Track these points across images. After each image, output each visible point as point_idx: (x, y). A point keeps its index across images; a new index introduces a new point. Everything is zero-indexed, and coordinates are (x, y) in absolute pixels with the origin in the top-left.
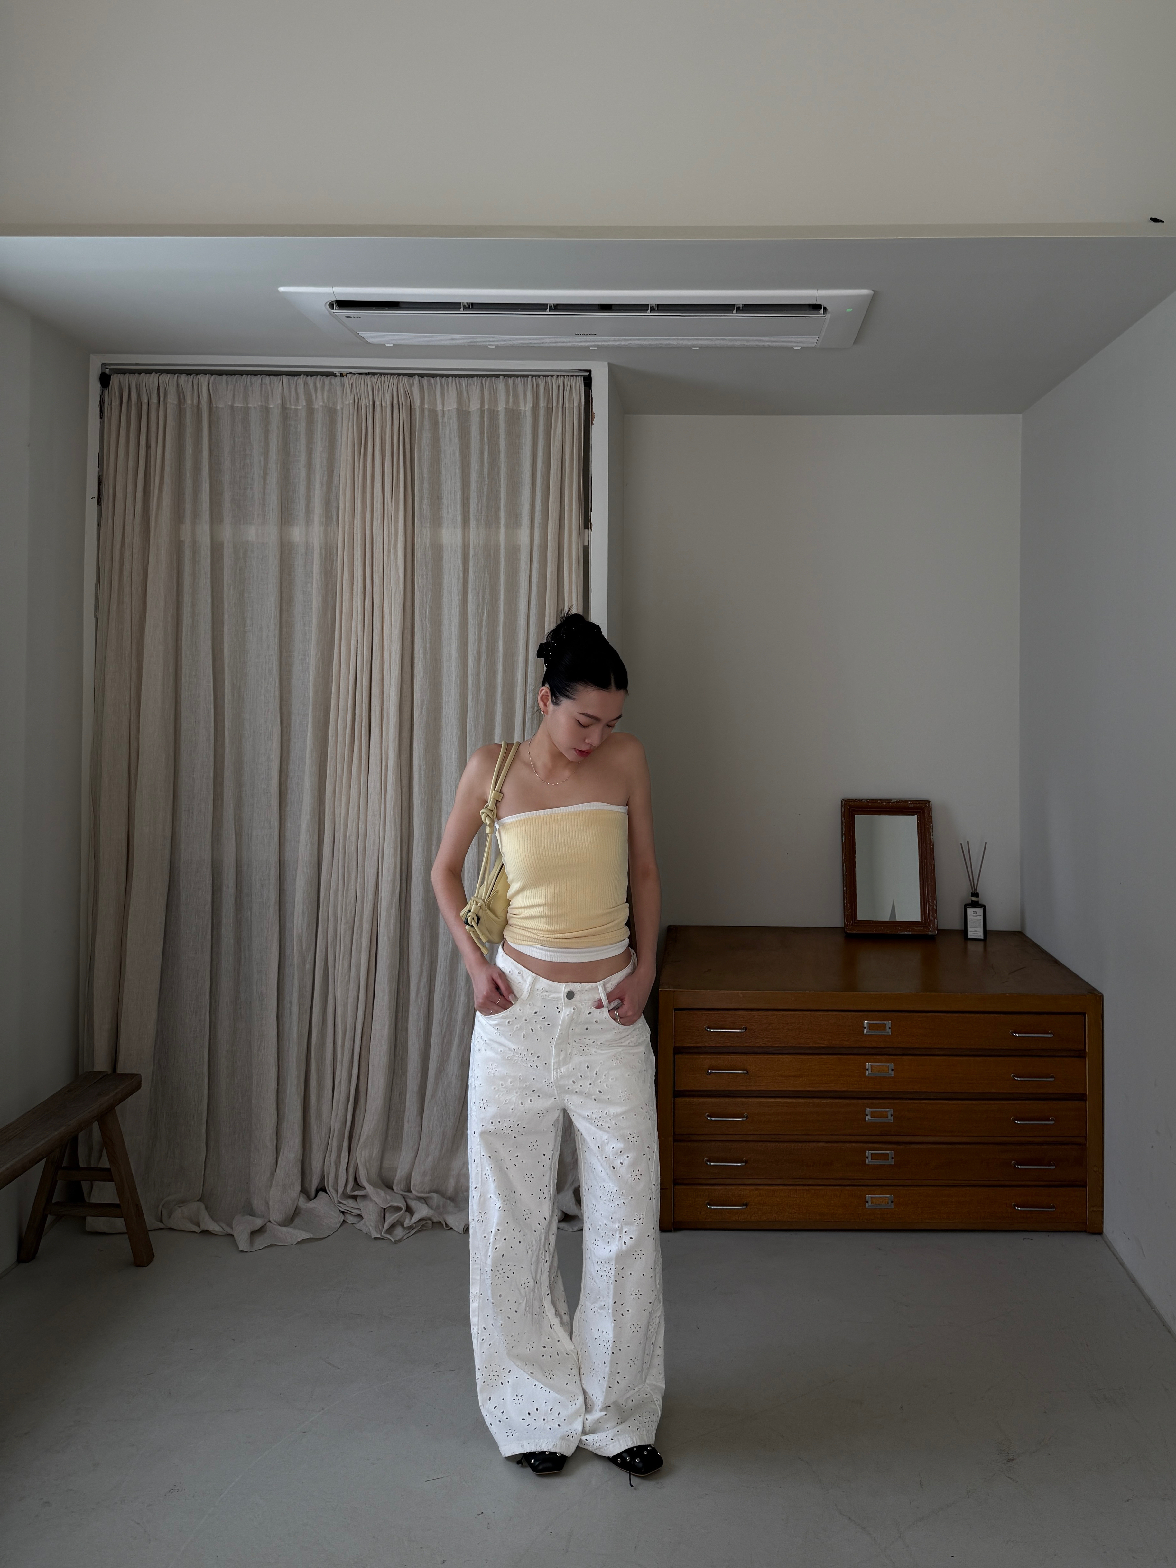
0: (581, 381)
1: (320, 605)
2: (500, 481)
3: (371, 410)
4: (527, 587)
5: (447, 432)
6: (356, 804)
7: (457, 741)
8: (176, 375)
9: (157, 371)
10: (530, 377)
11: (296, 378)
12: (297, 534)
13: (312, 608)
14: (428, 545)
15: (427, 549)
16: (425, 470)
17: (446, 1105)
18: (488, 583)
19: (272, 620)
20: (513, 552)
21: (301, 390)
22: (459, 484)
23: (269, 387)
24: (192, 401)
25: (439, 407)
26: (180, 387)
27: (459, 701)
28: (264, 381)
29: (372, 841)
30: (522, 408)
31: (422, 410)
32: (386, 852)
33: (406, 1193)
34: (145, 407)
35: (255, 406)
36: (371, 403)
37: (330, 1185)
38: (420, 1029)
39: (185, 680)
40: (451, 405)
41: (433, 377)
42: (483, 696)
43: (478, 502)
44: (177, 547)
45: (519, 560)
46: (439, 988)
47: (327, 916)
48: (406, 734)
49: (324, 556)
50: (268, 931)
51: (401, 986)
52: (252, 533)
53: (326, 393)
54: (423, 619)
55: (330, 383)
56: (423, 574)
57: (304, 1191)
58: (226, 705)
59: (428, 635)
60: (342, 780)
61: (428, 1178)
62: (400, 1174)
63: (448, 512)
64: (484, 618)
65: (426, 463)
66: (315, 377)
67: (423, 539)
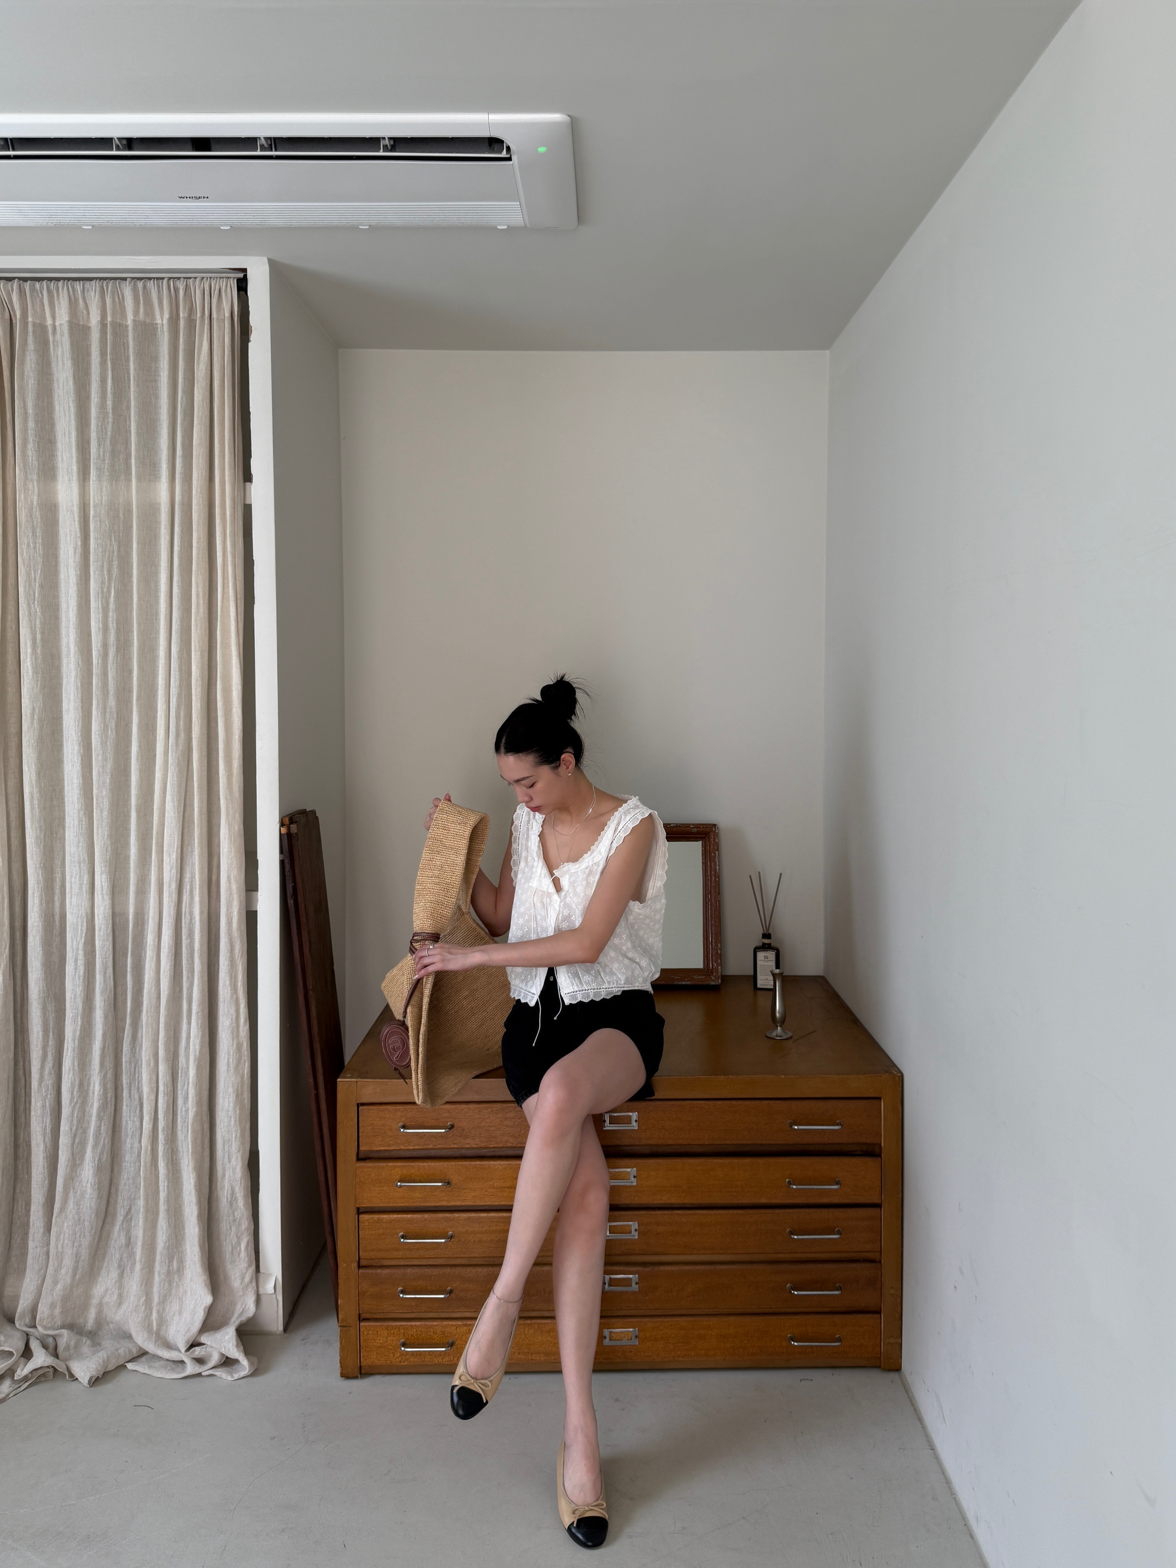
0: (233, 284)
2: (129, 417)
5: (59, 354)
7: (80, 762)
10: (164, 280)
14: (35, 503)
15: (34, 509)
16: (28, 403)
18: (117, 555)
20: (149, 512)
22: (75, 423)
25: (48, 322)
30: (157, 320)
31: (25, 324)
33: (31, 1330)
38: (46, 1126)
40: (63, 317)
42: (112, 702)
43: (99, 446)
46: (66, 1075)
48: (14, 752)
54: (30, 601)
56: (29, 543)
59: (38, 622)
61: (57, 1311)
62: (23, 1304)
63: (62, 461)
64: (112, 599)
65: (30, 394)
67: (28, 496)
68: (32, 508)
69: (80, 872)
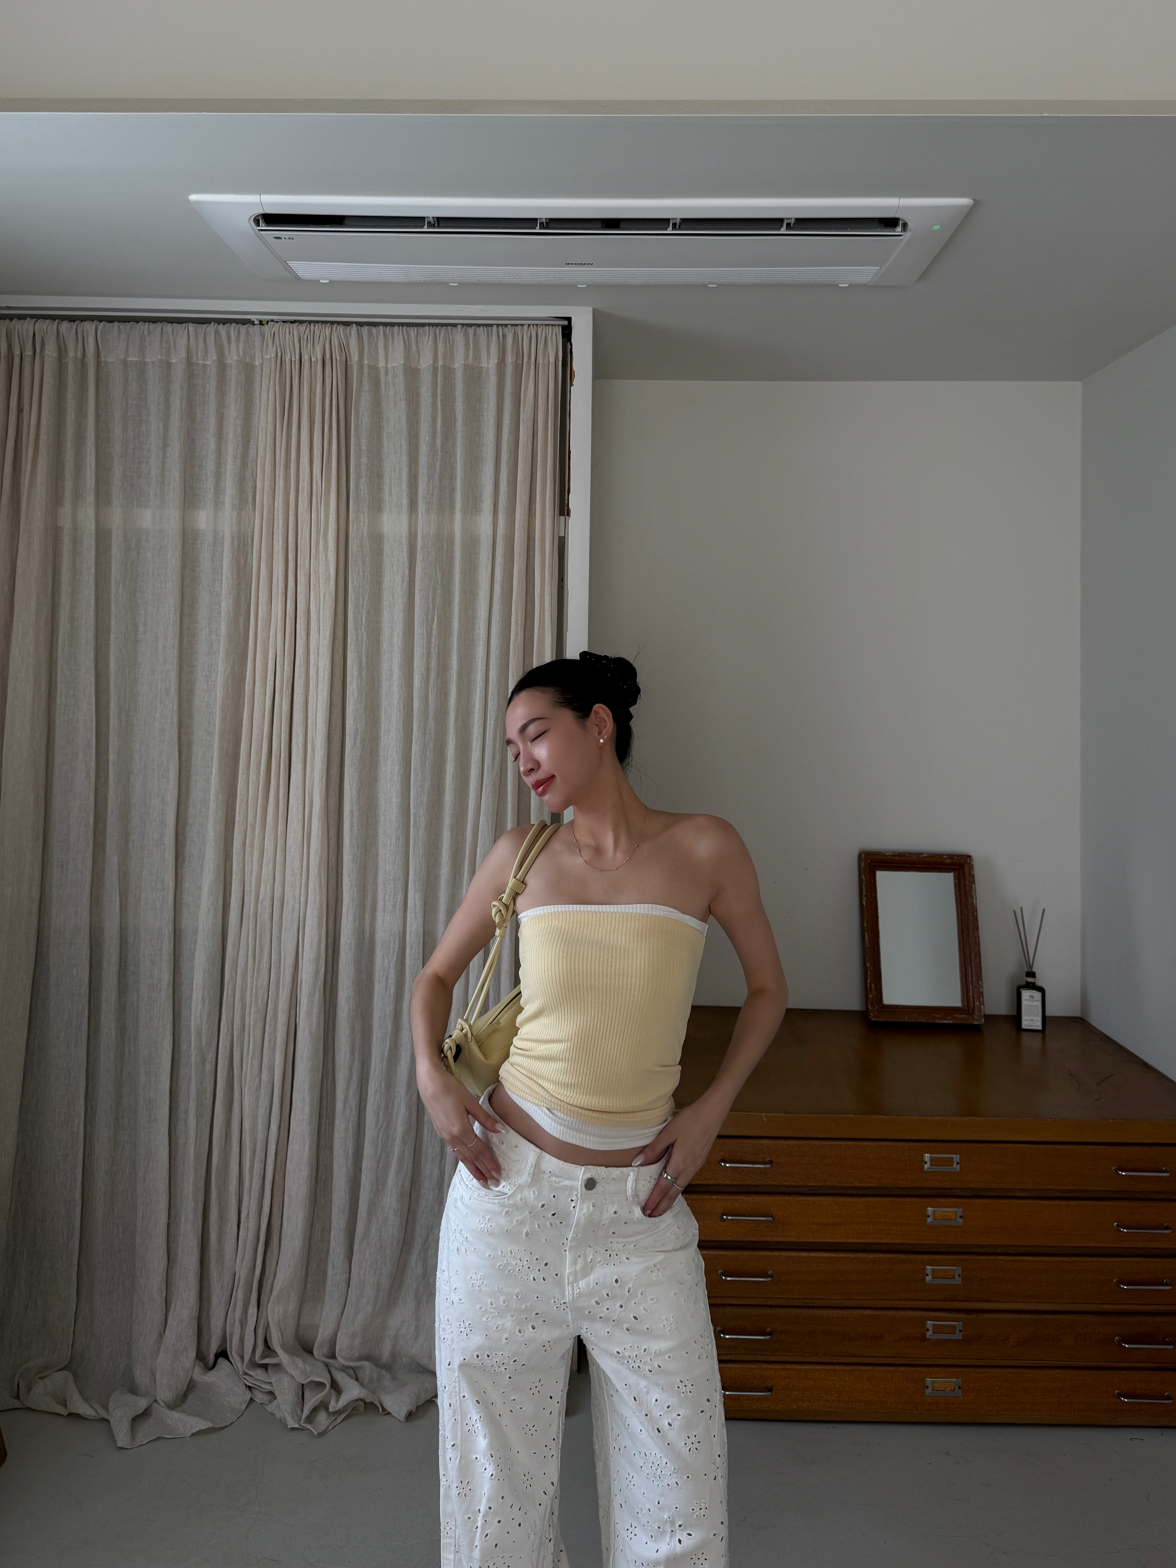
0: (559, 331)
1: (231, 608)
2: (455, 455)
3: (297, 366)
4: (488, 587)
5: (391, 394)
6: (272, 860)
7: (399, 781)
8: (56, 322)
9: (32, 317)
10: (495, 327)
11: (205, 326)
12: (203, 519)
13: (220, 613)
14: (365, 534)
15: (364, 540)
16: (363, 441)
17: (381, 1247)
18: (439, 582)
19: (170, 627)
20: (471, 544)
21: (211, 340)
22: (405, 459)
23: (170, 336)
24: (76, 352)
25: (382, 364)
26: (61, 336)
27: (402, 730)
28: (165, 329)
29: (290, 908)
30: (484, 364)
31: (361, 366)
32: (308, 922)
33: (330, 1361)
34: (17, 361)
35: (154, 360)
36: (297, 357)
37: (233, 1351)
38: (348, 1149)
39: (60, 700)
40: (397, 359)
41: (375, 326)
42: (431, 724)
43: (429, 481)
44: (54, 535)
45: (478, 553)
46: (373, 1097)
47: (232, 1003)
48: (335, 771)
49: (236, 547)
50: (159, 1021)
51: (324, 1093)
52: (146, 518)
53: (241, 345)
54: (358, 627)
55: (247, 332)
56: (359, 571)
57: (200, 1356)
58: (111, 734)
59: (364, 647)
60: (254, 829)
61: (357, 1341)
62: (323, 1334)
63: (390, 494)
64: (435, 626)
65: (364, 432)
66: (229, 324)
67: (359, 527)
68: (363, 539)
69: (395, 890)
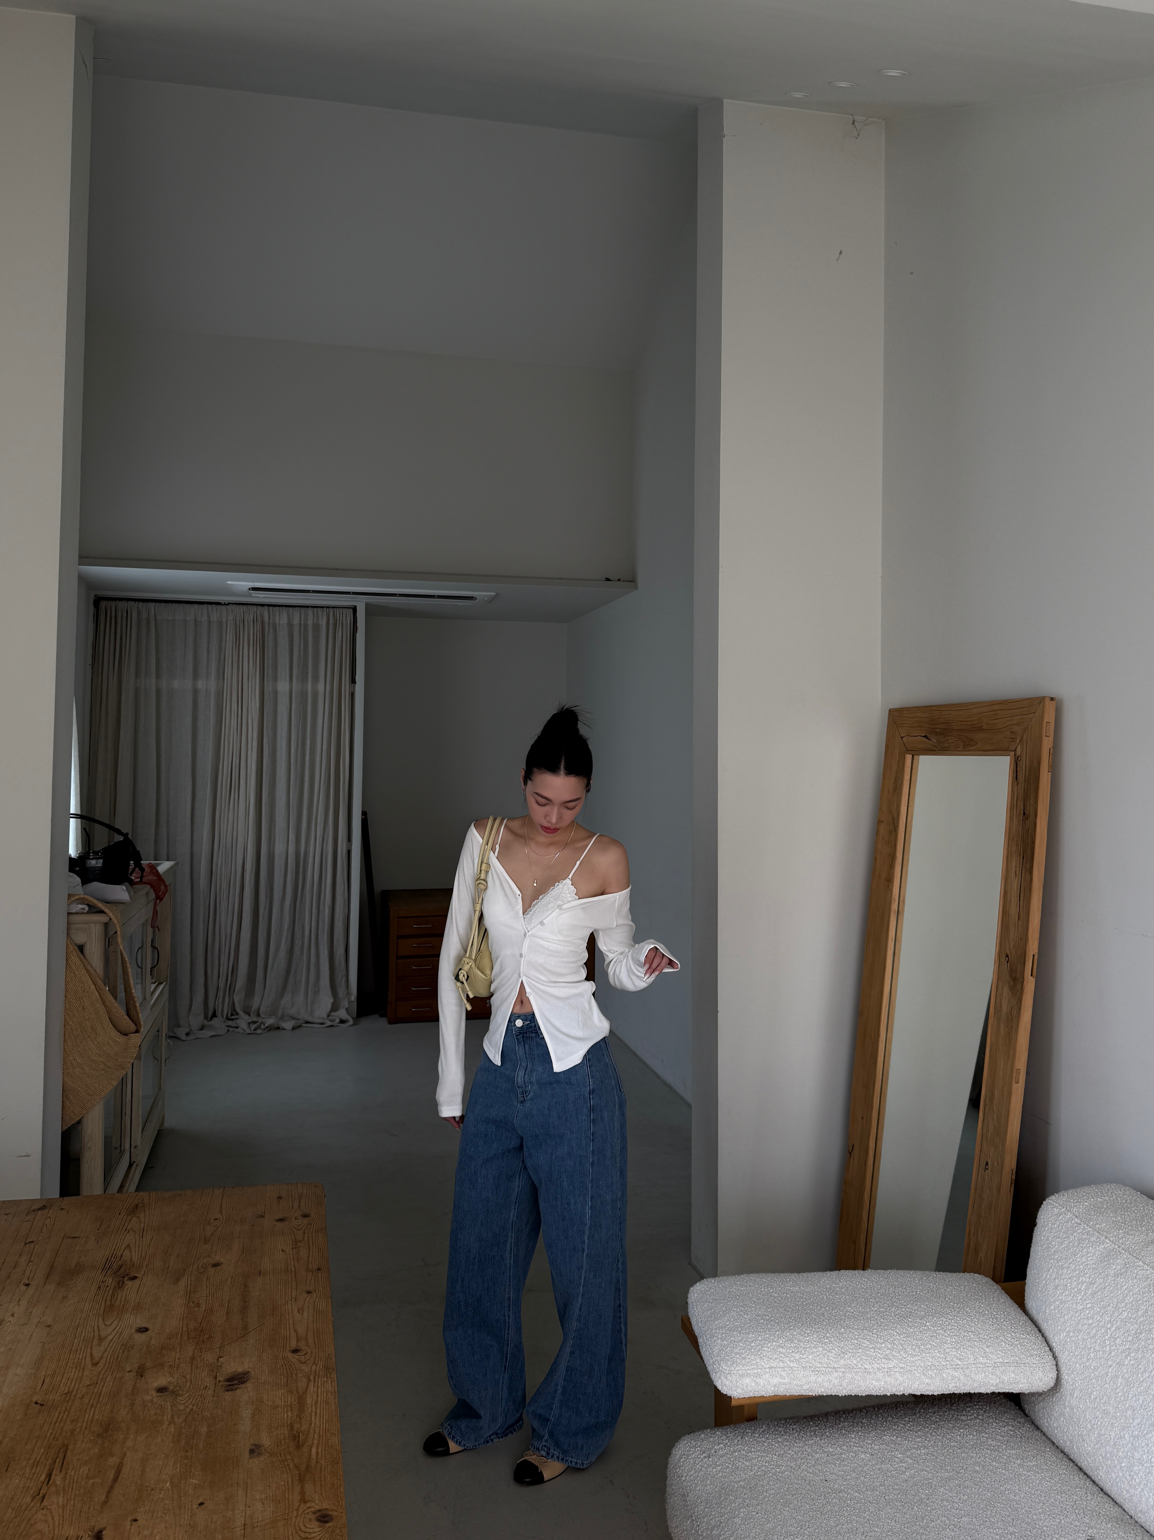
0: (352, 611)
2: (309, 659)
3: (242, 623)
4: (322, 710)
5: (282, 634)
6: (232, 821)
8: (136, 602)
11: (202, 605)
12: (202, 684)
14: (271, 691)
16: (271, 654)
18: (302, 708)
19: (188, 729)
20: (315, 694)
21: (205, 611)
22: (288, 660)
23: (187, 609)
24: (146, 615)
25: (277, 622)
26: (139, 608)
27: (286, 769)
28: (184, 606)
30: (321, 623)
31: (269, 623)
32: (248, 846)
34: (119, 620)
35: (180, 619)
36: (242, 619)
37: (219, 1013)
39: (140, 759)
40: (284, 620)
41: (275, 607)
43: (298, 669)
44: (137, 691)
45: (319, 698)
47: (216, 876)
48: (259, 787)
49: (216, 696)
51: (255, 914)
52: (177, 684)
53: (218, 613)
54: (268, 730)
55: (220, 608)
58: (162, 773)
63: (281, 674)
65: (270, 650)
66: (211, 605)
67: (268, 688)
68: (270, 694)
69: (284, 834)
